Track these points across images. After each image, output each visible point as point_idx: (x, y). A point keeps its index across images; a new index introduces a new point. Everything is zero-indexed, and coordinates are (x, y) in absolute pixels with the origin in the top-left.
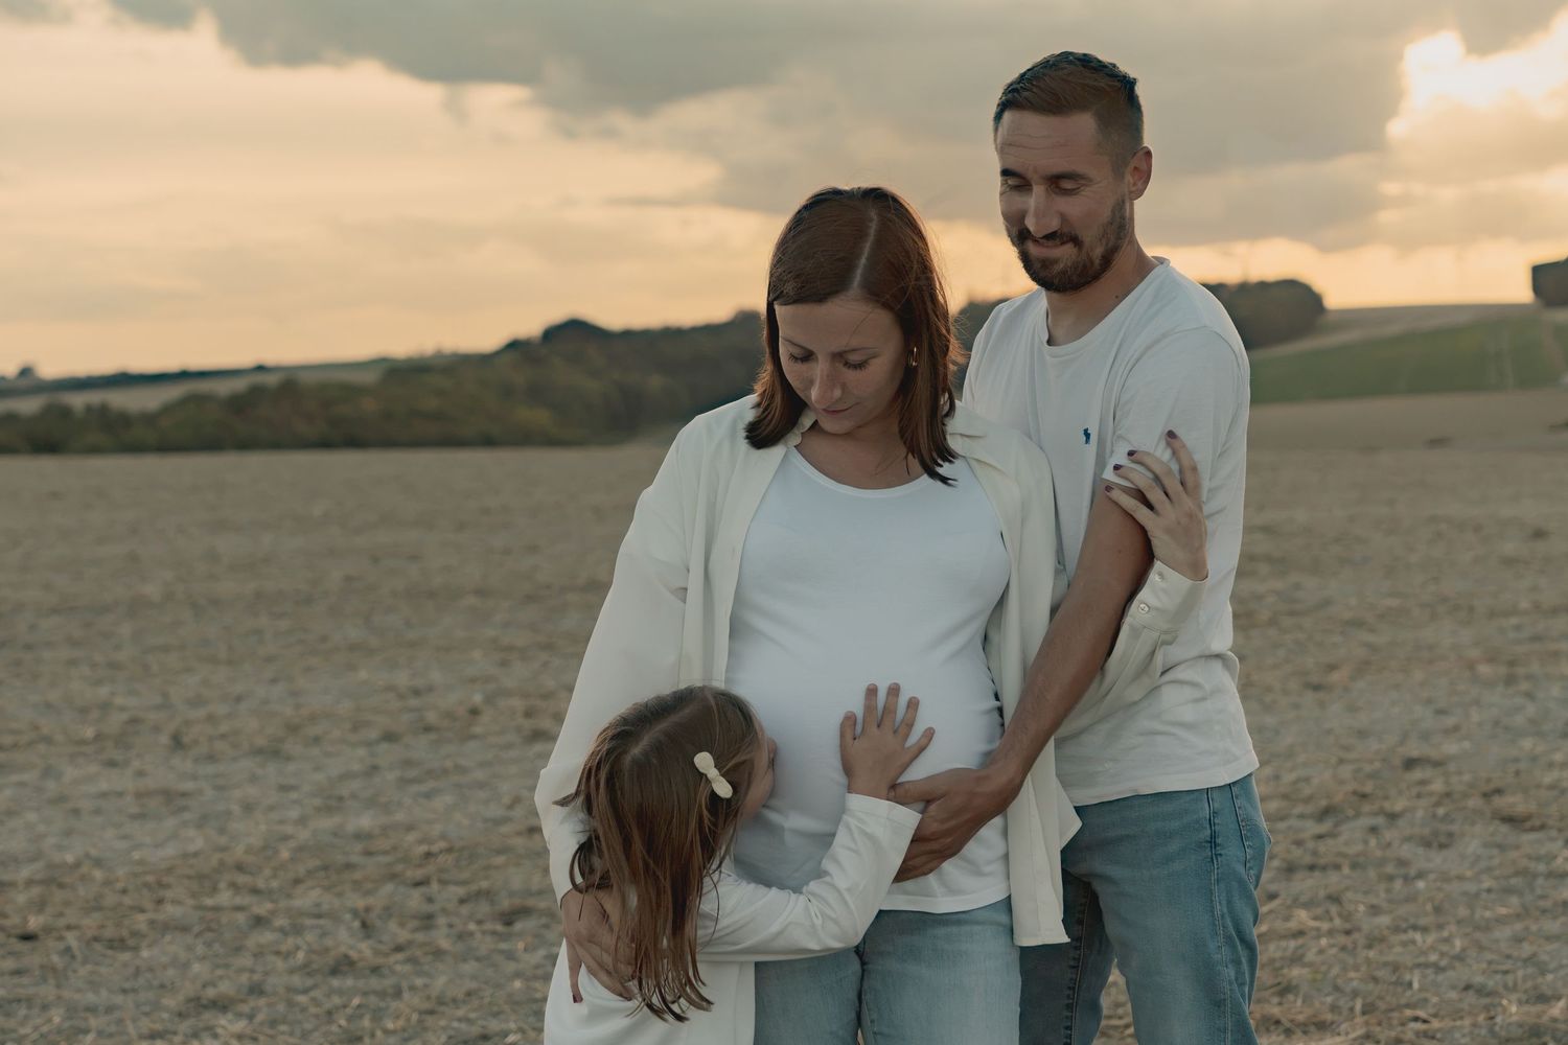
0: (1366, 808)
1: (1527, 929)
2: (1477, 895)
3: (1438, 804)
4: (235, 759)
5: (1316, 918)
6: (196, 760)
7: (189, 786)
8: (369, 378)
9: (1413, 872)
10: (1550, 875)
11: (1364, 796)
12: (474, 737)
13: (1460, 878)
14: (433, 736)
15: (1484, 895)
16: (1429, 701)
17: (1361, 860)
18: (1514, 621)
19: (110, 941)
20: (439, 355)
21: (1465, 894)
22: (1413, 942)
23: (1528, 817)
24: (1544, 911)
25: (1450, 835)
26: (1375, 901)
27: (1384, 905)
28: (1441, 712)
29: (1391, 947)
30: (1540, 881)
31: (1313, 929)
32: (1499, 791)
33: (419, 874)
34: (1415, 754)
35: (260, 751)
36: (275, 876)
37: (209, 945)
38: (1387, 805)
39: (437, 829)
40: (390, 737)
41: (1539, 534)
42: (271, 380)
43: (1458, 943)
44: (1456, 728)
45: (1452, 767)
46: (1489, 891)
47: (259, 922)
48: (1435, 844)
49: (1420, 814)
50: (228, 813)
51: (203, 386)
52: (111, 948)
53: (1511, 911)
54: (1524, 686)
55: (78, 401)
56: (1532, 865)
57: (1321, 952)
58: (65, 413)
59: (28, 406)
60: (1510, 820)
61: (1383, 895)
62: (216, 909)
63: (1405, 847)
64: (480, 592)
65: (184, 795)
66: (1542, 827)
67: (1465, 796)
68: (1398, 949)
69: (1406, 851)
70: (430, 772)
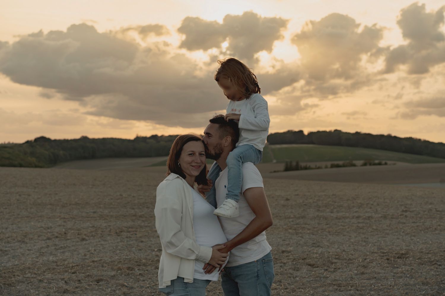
0: (278, 262)
1: (325, 289)
2: (310, 281)
3: (293, 261)
4: (14, 243)
5: (277, 286)
6: (5, 243)
7: (7, 249)
9: (295, 276)
10: (324, 277)
11: (276, 259)
12: (68, 239)
13: (305, 277)
14: (58, 239)
15: (311, 281)
16: (280, 238)
17: (282, 273)
18: (291, 220)
19: (8, 284)
20: (9, 143)
21: (307, 281)
22: (302, 291)
23: (314, 265)
24: (325, 285)
25: (298, 268)
26: (288, 282)
27: (291, 283)
28: (284, 240)
29: (298, 292)
30: (322, 278)
31: (278, 288)
32: (305, 259)
33: (73, 271)
34: (284, 250)
35: (20, 241)
36: (38, 271)
37: (32, 286)
38: (283, 261)
39: (71, 261)
40: (49, 239)
41: (287, 200)
43: (311, 292)
44: (289, 244)
45: (292, 253)
46: (312, 280)
47: (40, 281)
48: (296, 270)
49: (290, 263)
50: (19, 255)
52: (9, 286)
53: (319, 285)
54: (300, 235)
56: (320, 275)
57: (283, 293)
60: (310, 265)
61: (290, 281)
62: (28, 278)
63: (290, 270)
64: (51, 204)
65: (6, 251)
66: (318, 267)
67: (299, 260)
68: (299, 293)
69: (291, 271)
70: (61, 247)
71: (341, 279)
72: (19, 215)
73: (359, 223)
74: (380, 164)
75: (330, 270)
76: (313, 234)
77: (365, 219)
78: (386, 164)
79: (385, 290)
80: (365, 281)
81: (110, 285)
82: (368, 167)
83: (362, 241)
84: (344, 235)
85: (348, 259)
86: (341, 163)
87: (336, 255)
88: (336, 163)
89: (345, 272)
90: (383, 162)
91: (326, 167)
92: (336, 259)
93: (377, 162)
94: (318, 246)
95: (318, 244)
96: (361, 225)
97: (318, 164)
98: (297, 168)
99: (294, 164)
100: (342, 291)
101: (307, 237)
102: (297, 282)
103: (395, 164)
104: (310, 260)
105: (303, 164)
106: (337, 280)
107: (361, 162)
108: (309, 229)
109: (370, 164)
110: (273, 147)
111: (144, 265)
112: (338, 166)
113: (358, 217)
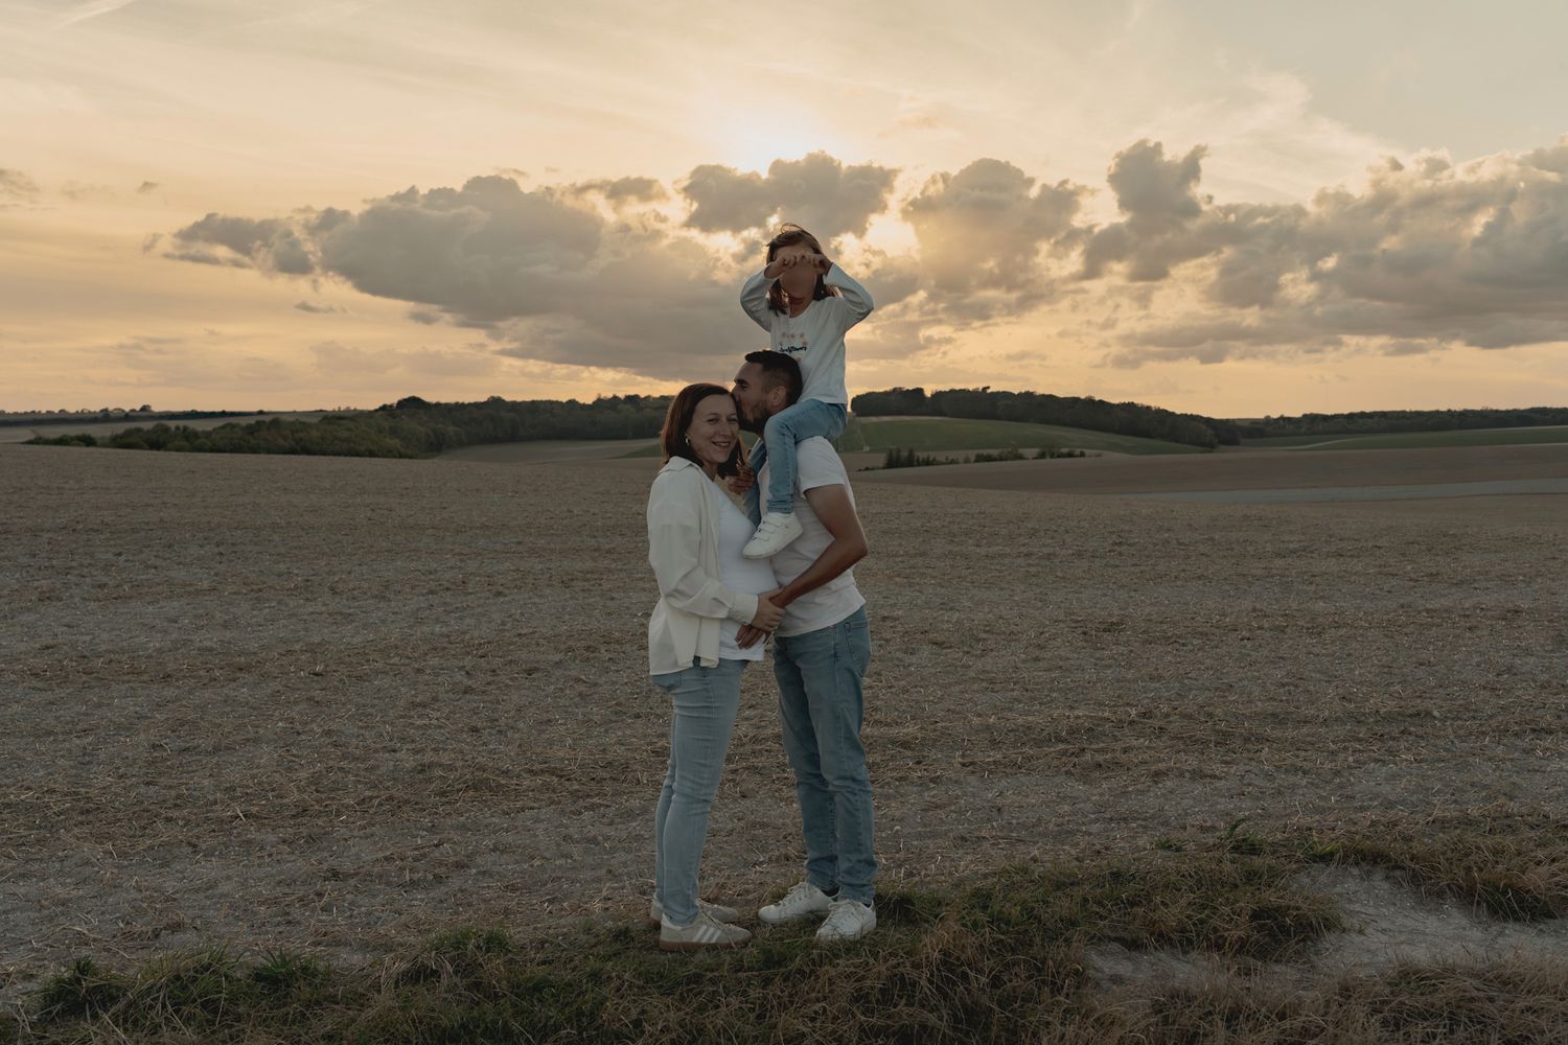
2: (935, 674)
3: (903, 636)
4: (366, 600)
5: (874, 682)
6: (347, 600)
7: (352, 610)
8: (315, 420)
9: (906, 664)
12: (471, 593)
13: (926, 666)
14: (451, 592)
20: (348, 410)
21: (931, 673)
23: (943, 643)
24: (965, 681)
25: (913, 649)
26: (895, 675)
30: (959, 668)
31: (876, 685)
32: (927, 632)
33: (480, 652)
35: (376, 596)
36: (414, 652)
37: (401, 680)
39: (476, 634)
40: (431, 592)
42: (268, 419)
45: (902, 620)
46: (939, 672)
47: (418, 671)
48: (909, 654)
49: (898, 640)
50: (375, 623)
51: (233, 420)
53: (953, 681)
54: (917, 588)
55: (172, 424)
56: (955, 662)
57: (883, 695)
58: (167, 429)
59: (148, 426)
60: (936, 644)
61: (897, 672)
62: (393, 665)
64: (433, 528)
65: (350, 615)
66: (951, 647)
67: (914, 634)
69: (899, 655)
70: (457, 608)
71: (995, 669)
72: (372, 546)
73: (1029, 565)
74: (1070, 455)
75: (975, 653)
76: (942, 587)
77: (1040, 558)
78: (1082, 455)
79: (1080, 690)
80: (1041, 673)
81: (553, 680)
82: (1048, 460)
83: (1035, 599)
84: (1002, 589)
85: (1008, 632)
86: (995, 452)
87: (986, 626)
88: (985, 452)
89: (1003, 656)
90: (1078, 452)
91: (967, 461)
92: (986, 632)
93: (1065, 450)
94: (951, 609)
95: (952, 605)
96: (1033, 570)
97: (952, 455)
98: (910, 462)
99: (905, 454)
100: (997, 691)
101: (931, 591)
102: (910, 674)
103: (1099, 455)
104: (935, 635)
105: (921, 455)
106: (988, 672)
107: (1035, 451)
108: (934, 577)
109: (1052, 456)
110: (864, 420)
111: (618, 642)
112: (989, 459)
113: (1028, 555)
